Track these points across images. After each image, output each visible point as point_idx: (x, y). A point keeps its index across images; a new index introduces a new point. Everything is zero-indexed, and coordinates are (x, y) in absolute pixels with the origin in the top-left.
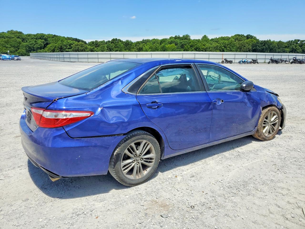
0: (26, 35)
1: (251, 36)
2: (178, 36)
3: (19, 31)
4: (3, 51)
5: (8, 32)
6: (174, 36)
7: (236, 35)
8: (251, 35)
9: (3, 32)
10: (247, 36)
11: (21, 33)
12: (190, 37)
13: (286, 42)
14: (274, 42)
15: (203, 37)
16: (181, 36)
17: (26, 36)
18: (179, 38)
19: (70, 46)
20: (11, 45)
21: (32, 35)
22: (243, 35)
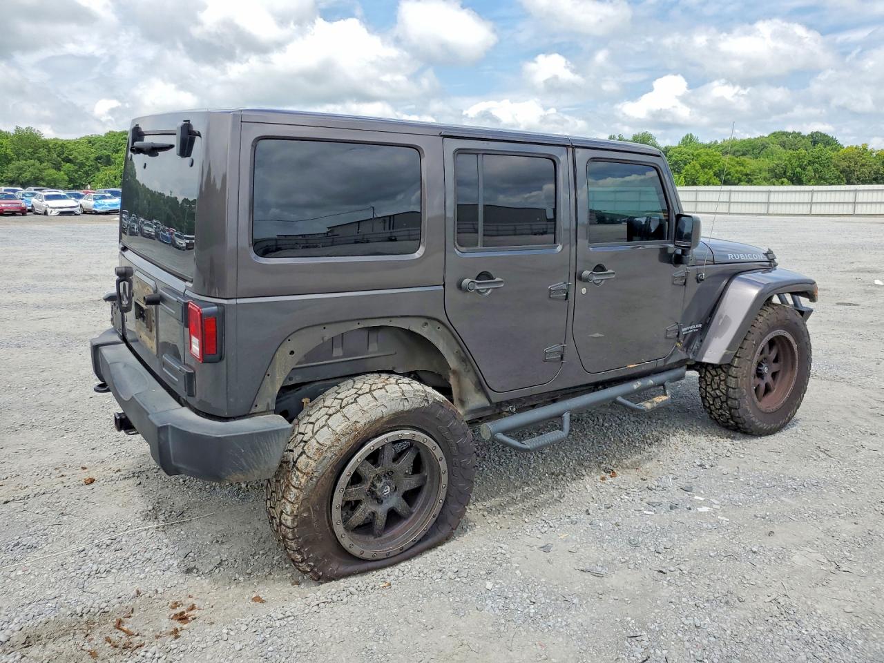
15: (683, 140)
22: (799, 133)
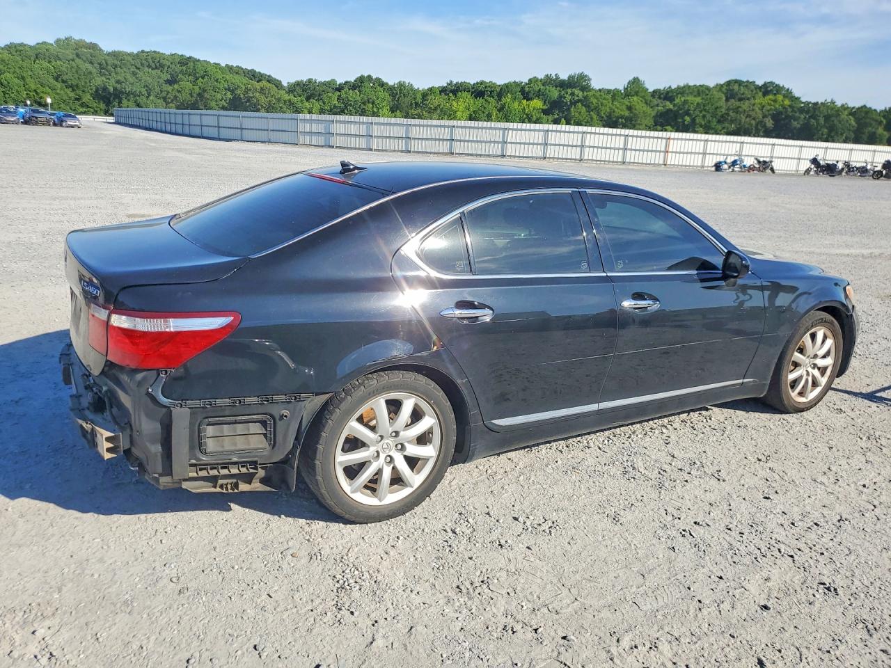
0: (109, 54)
1: (776, 85)
2: (554, 77)
3: (88, 41)
5: (59, 41)
6: (541, 76)
7: (727, 82)
8: (777, 83)
9: (44, 43)
10: (765, 85)
11: (93, 47)
12: (590, 80)
13: (881, 111)
14: (844, 107)
16: (564, 76)
17: (107, 57)
18: (557, 82)
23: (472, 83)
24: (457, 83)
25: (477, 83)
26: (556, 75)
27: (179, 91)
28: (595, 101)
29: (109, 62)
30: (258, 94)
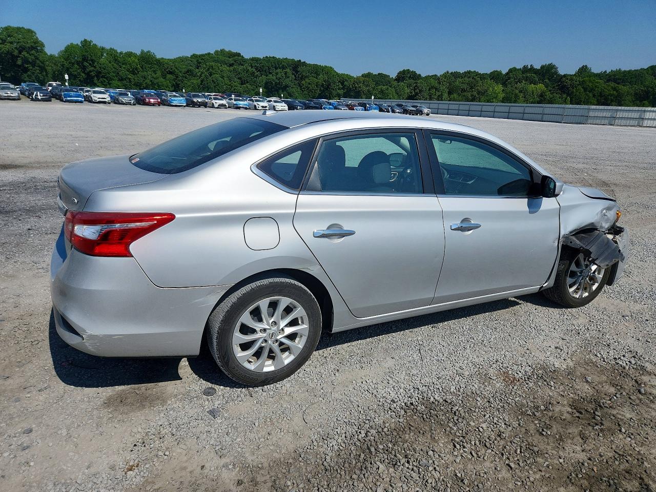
0: (253, 59)
2: (529, 67)
3: (234, 51)
4: (235, 89)
5: (217, 52)
6: (519, 66)
7: (652, 66)
9: (209, 54)
11: (239, 55)
12: (557, 68)
16: (537, 66)
18: (532, 70)
19: (342, 84)
20: (239, 78)
21: (260, 59)
23: (462, 72)
24: (451, 73)
25: (465, 72)
26: (531, 65)
27: (309, 84)
28: (590, 84)
29: (253, 65)
30: (361, 84)
